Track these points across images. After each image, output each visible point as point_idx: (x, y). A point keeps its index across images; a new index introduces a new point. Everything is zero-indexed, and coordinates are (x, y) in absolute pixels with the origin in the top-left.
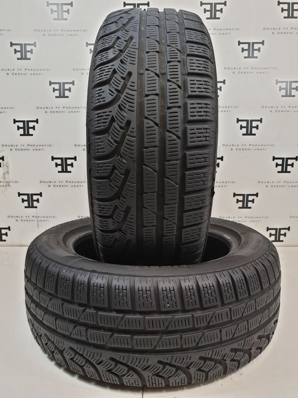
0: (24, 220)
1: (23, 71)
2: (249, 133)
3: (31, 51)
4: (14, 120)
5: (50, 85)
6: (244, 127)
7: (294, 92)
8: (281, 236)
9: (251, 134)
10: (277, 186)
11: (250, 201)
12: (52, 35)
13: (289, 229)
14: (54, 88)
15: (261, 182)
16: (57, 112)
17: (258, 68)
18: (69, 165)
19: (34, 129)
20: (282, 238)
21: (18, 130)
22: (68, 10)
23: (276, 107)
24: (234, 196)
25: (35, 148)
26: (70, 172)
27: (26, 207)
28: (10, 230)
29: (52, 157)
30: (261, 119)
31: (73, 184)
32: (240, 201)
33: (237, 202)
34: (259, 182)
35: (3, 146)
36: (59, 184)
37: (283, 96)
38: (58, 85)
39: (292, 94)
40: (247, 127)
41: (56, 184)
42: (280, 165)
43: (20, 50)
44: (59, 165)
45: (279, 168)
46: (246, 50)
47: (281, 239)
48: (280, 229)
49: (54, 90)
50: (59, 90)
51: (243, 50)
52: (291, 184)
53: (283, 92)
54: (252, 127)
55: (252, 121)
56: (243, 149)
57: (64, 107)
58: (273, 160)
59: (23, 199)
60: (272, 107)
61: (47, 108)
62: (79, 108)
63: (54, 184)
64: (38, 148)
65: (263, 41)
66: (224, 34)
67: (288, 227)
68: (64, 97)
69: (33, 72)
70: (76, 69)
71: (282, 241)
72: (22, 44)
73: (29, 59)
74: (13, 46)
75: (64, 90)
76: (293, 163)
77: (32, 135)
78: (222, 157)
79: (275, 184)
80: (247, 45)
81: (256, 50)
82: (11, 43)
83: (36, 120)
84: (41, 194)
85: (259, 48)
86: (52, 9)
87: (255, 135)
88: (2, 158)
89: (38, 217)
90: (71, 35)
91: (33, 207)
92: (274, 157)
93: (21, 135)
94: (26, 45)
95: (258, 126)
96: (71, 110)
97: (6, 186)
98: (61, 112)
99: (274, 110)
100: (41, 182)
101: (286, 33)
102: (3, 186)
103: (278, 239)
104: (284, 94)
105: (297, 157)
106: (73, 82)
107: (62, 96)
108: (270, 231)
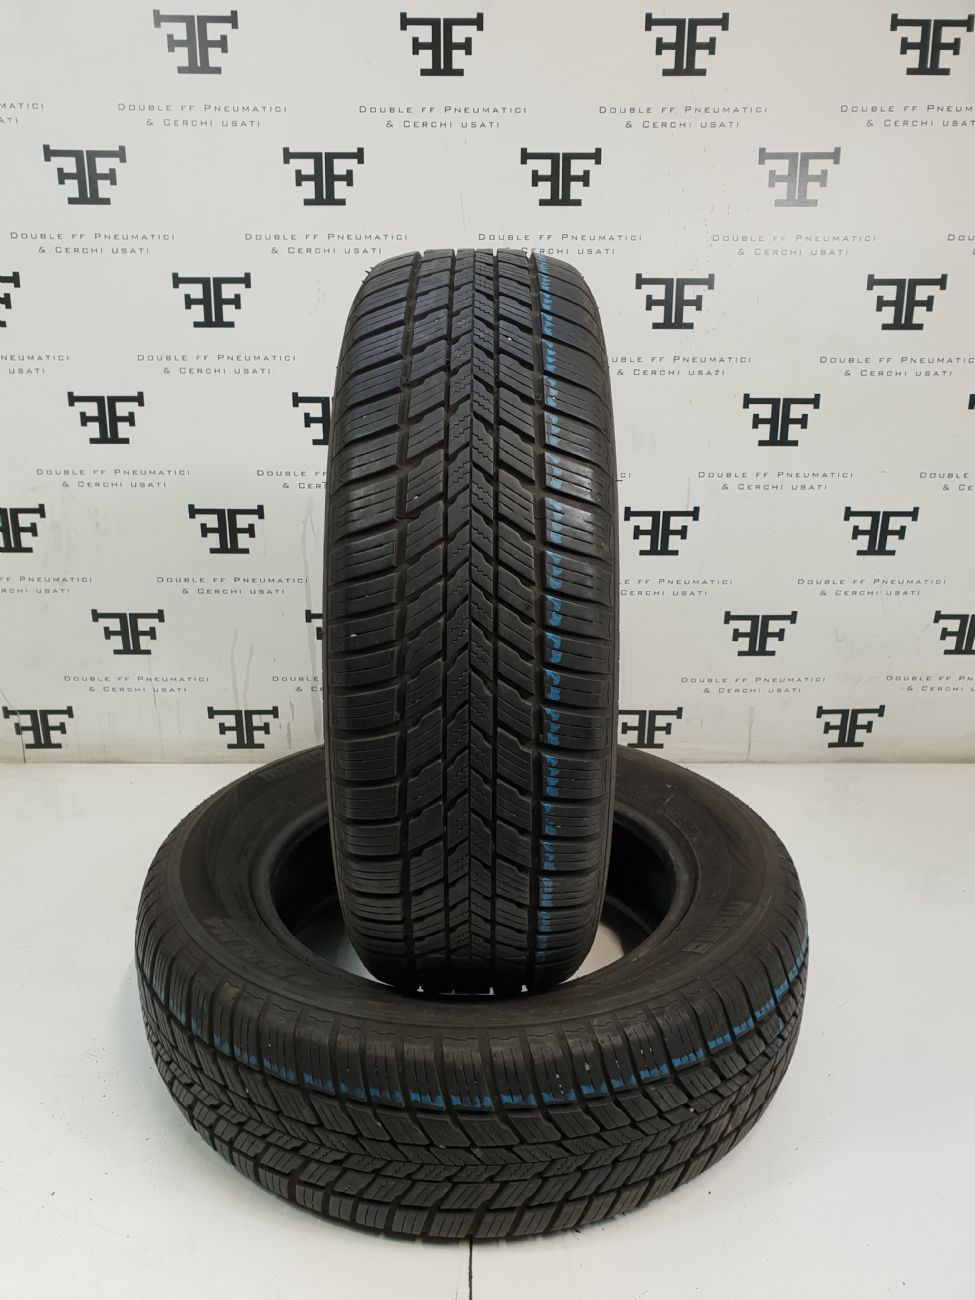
0: (113, 689)
1: (89, 242)
2: (779, 438)
3: (111, 177)
4: (70, 394)
5: (176, 285)
6: (765, 421)
7: (919, 314)
8: (858, 732)
9: (785, 442)
10: (854, 593)
11: (773, 635)
12: (175, 122)
13: (881, 711)
14: (187, 297)
15: (806, 582)
16: (200, 371)
17: (817, 239)
19: (132, 423)
20: (860, 736)
21: (83, 424)
22: (224, 38)
23: (863, 360)
24: (727, 621)
25: (138, 479)
26: (246, 551)
27: (117, 652)
28: (71, 716)
29: (191, 507)
30: (818, 396)
31: (257, 586)
32: (744, 635)
33: (735, 638)
34: (801, 582)
36: (214, 587)
37: (885, 327)
38: (199, 287)
39: (916, 320)
40: (772, 422)
41: (205, 586)
42: (864, 533)
43: (75, 171)
44: (213, 530)
45: (863, 542)
46: (781, 179)
47: (857, 739)
48: (856, 712)
50: (205, 302)
51: (773, 178)
52: (894, 588)
53: (888, 314)
54: (788, 421)
55: (788, 402)
56: (758, 487)
57: (220, 357)
58: (847, 518)
59: (106, 629)
60: (851, 360)
61: (168, 358)
63: (201, 585)
64: (148, 479)
65: (837, 151)
66: (718, 125)
67: (878, 707)
68: (220, 323)
69: (120, 244)
70: (254, 237)
71: (861, 745)
72: (82, 152)
73: (107, 202)
74: (52, 158)
75: (221, 302)
76: (903, 528)
77: (126, 441)
78: (697, 509)
79: (849, 587)
80: (785, 163)
81: (815, 178)
82: (46, 148)
83: (136, 395)
84: (160, 616)
85: (824, 173)
86: (170, 37)
87: (795, 443)
88: (40, 510)
89: (153, 680)
90: (234, 124)
91: (138, 651)
92: (848, 509)
93: (93, 441)
94: (93, 155)
95: (805, 417)
96: (242, 365)
97: (55, 591)
98: (213, 371)
99: (854, 368)
100: (160, 579)
101: (910, 123)
102: (47, 591)
103: (847, 740)
104: (891, 321)
105: (916, 510)
106: (248, 276)
107: (214, 320)
108: (826, 718)
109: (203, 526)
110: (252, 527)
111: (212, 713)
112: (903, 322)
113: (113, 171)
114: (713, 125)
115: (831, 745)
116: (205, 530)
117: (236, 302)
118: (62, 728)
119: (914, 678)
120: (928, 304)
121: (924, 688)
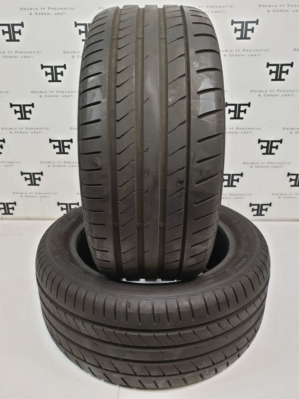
0: (28, 196)
1: (14, 54)
2: (237, 117)
3: (19, 32)
5: (42, 68)
6: (232, 111)
7: (284, 76)
9: (239, 118)
10: (262, 167)
12: (39, 14)
13: (270, 205)
14: (46, 72)
15: (246, 163)
16: (51, 96)
17: (250, 51)
18: (66, 147)
19: (31, 113)
21: (16, 113)
23: (265, 91)
25: (34, 131)
27: (29, 185)
28: (16, 205)
29: (50, 139)
30: (250, 103)
31: (71, 165)
34: (244, 163)
35: (2, 129)
36: (58, 164)
37: (272, 80)
38: (50, 69)
39: (282, 78)
40: (235, 111)
42: (265, 147)
43: (8, 31)
44: (57, 147)
45: (264, 150)
46: (239, 30)
47: (263, 213)
48: (262, 205)
49: (47, 74)
50: (52, 74)
51: (236, 30)
52: (275, 165)
53: (273, 76)
54: (240, 111)
55: (240, 105)
56: (230, 133)
57: (57, 92)
58: (259, 143)
59: (25, 178)
60: (261, 91)
61: (41, 92)
62: (72, 92)
63: (54, 164)
64: (36, 131)
65: (258, 20)
67: (269, 203)
68: (57, 81)
69: (23, 55)
70: (66, 52)
71: (264, 215)
72: (9, 24)
73: (18, 41)
75: (57, 74)
76: (277, 146)
77: (29, 119)
79: (260, 165)
80: (240, 24)
81: (250, 30)
83: (31, 104)
84: (42, 173)
85: (253, 28)
87: (242, 118)
88: (4, 141)
89: (40, 193)
90: (58, 14)
91: (35, 184)
92: (259, 140)
93: (19, 119)
94: (13, 25)
95: (245, 110)
96: (64, 94)
97: (9, 166)
98: (55, 96)
99: (262, 94)
100: (41, 162)
101: (282, 11)
102: (7, 166)
103: (259, 214)
104: (274, 78)
105: (282, 140)
106: (65, 65)
107: (55, 80)
108: (252, 207)
109: (54, 145)
110: (69, 145)
111: (59, 204)
112: (278, 78)
113: (20, 30)
114: (216, 12)
115: (254, 215)
116: (55, 147)
117: (62, 74)
118: (13, 208)
119: (281, 194)
120: (287, 72)
121: (284, 198)
